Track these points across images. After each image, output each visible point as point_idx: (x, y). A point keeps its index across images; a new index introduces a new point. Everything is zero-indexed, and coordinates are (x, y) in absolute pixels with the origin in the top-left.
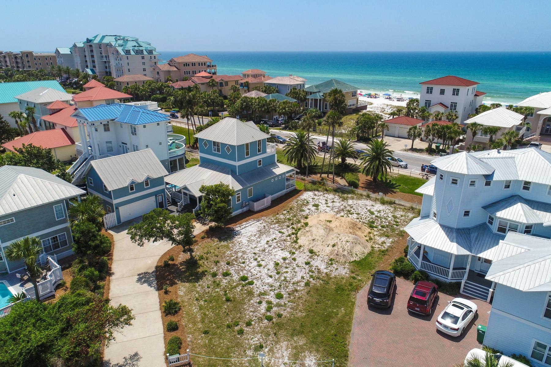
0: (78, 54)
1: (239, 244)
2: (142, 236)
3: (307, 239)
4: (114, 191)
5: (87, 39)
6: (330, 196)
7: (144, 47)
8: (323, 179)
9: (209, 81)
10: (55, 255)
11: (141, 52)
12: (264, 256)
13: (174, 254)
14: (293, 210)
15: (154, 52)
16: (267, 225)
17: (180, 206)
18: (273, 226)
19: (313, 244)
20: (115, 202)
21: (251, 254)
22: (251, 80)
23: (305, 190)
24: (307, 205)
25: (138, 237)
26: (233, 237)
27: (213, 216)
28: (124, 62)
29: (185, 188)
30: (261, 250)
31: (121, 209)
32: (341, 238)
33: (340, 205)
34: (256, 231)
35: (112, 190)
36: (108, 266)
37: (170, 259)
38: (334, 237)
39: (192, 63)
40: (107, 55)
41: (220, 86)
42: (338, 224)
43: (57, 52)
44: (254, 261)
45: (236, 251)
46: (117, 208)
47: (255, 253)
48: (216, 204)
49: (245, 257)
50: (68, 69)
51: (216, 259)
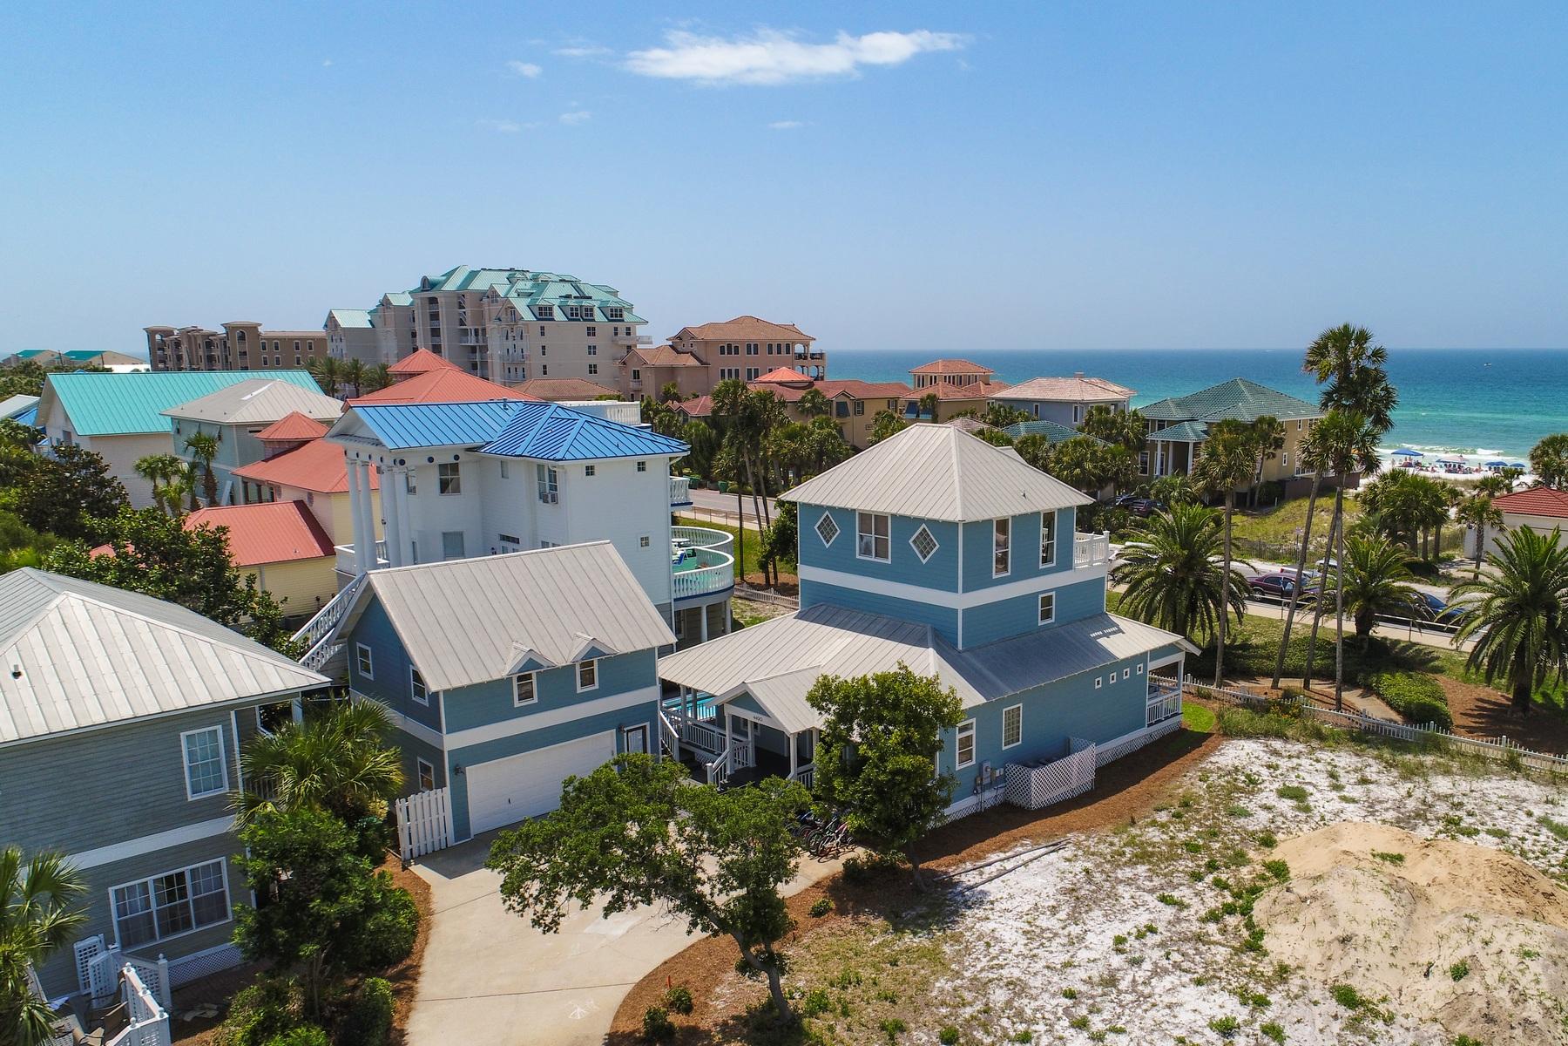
0: (391, 329)
1: (988, 945)
2: (555, 879)
3: (1310, 935)
4: (453, 694)
5: (425, 280)
6: (1345, 759)
7: (598, 298)
8: (1288, 694)
9: (804, 397)
10: (163, 962)
11: (586, 315)
12: (1119, 1010)
13: (692, 978)
14: (1197, 811)
15: (625, 314)
16: (1097, 866)
17: (717, 778)
18: (1128, 872)
19: (1348, 963)
20: (452, 742)
21: (1054, 995)
22: (942, 391)
23: (1225, 734)
24: (1252, 793)
25: (534, 887)
26: (955, 913)
27: (868, 811)
28: (531, 344)
29: (744, 698)
30: (1096, 979)
31: (475, 775)
32: (1487, 937)
33: (1398, 797)
34: (1052, 891)
35: (445, 692)
36: (390, 1023)
37: (672, 1004)
38: (1444, 931)
39: (749, 346)
40: (480, 327)
41: (839, 415)
42: (1442, 873)
43: (331, 322)
44: (1072, 1031)
45: (975, 979)
46: (458, 771)
47: (1070, 995)
48: (882, 759)
49: (1028, 1012)
50: (356, 366)
51: (892, 1014)
